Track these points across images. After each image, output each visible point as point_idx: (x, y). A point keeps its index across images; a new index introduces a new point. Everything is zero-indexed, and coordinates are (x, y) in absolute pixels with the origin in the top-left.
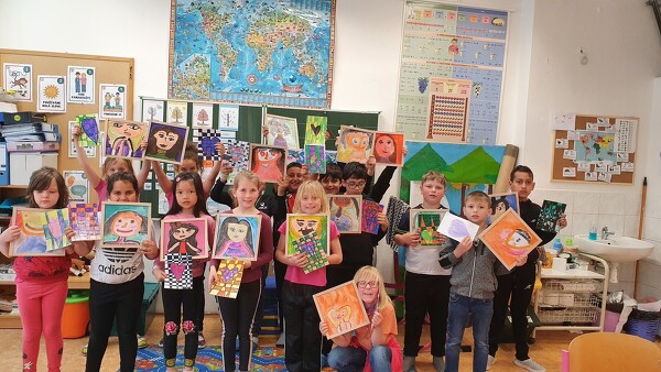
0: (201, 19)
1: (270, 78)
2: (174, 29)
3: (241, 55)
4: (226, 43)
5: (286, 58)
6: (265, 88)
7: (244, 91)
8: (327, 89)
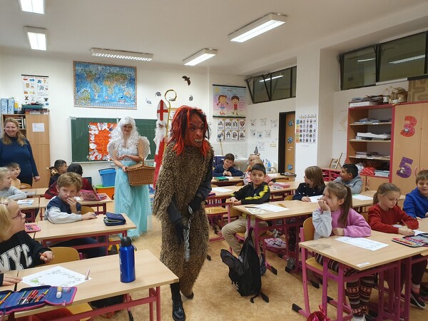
0: (86, 75)
1: (113, 97)
2: (75, 79)
3: (102, 89)
4: (96, 84)
6: (111, 101)
7: (103, 102)
8: (135, 100)
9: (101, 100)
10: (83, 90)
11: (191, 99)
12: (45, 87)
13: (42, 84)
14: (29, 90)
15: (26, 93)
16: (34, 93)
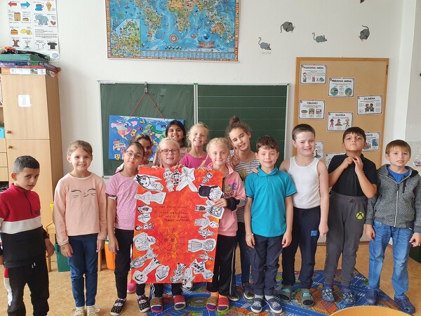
1: (188, 36)
3: (164, 18)
4: (152, 9)
5: (201, 20)
6: (185, 45)
7: (167, 49)
8: (234, 44)
9: (162, 43)
10: (125, 23)
11: (365, 34)
12: (50, 19)
13: (44, 12)
14: (20, 26)
15: (14, 32)
16: (28, 32)
